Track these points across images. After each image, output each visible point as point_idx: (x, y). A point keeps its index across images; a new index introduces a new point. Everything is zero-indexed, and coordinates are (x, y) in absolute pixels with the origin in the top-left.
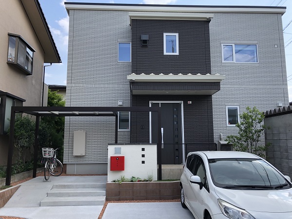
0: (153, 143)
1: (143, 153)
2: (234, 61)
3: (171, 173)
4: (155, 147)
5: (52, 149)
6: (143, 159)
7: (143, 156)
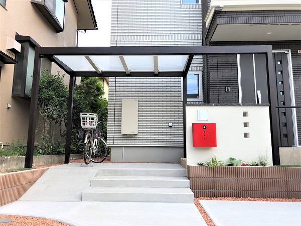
5: (95, 114)
6: (246, 130)
7: (246, 125)
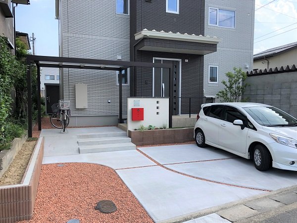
0: (166, 97)
1: (158, 105)
2: (217, 25)
3: (179, 122)
4: (167, 101)
6: (158, 111)
7: (158, 108)
